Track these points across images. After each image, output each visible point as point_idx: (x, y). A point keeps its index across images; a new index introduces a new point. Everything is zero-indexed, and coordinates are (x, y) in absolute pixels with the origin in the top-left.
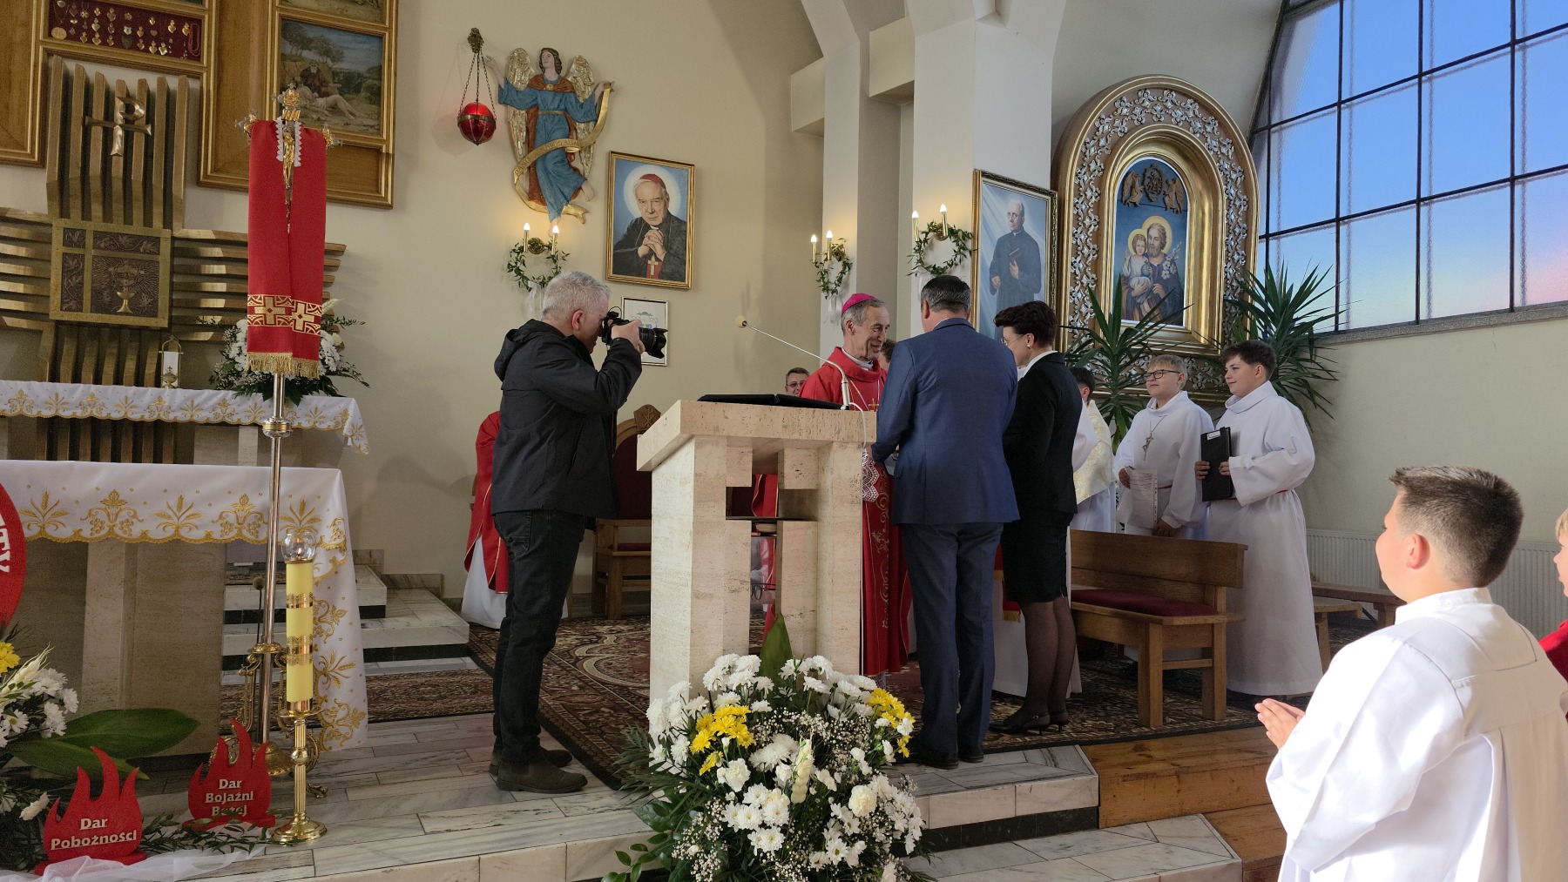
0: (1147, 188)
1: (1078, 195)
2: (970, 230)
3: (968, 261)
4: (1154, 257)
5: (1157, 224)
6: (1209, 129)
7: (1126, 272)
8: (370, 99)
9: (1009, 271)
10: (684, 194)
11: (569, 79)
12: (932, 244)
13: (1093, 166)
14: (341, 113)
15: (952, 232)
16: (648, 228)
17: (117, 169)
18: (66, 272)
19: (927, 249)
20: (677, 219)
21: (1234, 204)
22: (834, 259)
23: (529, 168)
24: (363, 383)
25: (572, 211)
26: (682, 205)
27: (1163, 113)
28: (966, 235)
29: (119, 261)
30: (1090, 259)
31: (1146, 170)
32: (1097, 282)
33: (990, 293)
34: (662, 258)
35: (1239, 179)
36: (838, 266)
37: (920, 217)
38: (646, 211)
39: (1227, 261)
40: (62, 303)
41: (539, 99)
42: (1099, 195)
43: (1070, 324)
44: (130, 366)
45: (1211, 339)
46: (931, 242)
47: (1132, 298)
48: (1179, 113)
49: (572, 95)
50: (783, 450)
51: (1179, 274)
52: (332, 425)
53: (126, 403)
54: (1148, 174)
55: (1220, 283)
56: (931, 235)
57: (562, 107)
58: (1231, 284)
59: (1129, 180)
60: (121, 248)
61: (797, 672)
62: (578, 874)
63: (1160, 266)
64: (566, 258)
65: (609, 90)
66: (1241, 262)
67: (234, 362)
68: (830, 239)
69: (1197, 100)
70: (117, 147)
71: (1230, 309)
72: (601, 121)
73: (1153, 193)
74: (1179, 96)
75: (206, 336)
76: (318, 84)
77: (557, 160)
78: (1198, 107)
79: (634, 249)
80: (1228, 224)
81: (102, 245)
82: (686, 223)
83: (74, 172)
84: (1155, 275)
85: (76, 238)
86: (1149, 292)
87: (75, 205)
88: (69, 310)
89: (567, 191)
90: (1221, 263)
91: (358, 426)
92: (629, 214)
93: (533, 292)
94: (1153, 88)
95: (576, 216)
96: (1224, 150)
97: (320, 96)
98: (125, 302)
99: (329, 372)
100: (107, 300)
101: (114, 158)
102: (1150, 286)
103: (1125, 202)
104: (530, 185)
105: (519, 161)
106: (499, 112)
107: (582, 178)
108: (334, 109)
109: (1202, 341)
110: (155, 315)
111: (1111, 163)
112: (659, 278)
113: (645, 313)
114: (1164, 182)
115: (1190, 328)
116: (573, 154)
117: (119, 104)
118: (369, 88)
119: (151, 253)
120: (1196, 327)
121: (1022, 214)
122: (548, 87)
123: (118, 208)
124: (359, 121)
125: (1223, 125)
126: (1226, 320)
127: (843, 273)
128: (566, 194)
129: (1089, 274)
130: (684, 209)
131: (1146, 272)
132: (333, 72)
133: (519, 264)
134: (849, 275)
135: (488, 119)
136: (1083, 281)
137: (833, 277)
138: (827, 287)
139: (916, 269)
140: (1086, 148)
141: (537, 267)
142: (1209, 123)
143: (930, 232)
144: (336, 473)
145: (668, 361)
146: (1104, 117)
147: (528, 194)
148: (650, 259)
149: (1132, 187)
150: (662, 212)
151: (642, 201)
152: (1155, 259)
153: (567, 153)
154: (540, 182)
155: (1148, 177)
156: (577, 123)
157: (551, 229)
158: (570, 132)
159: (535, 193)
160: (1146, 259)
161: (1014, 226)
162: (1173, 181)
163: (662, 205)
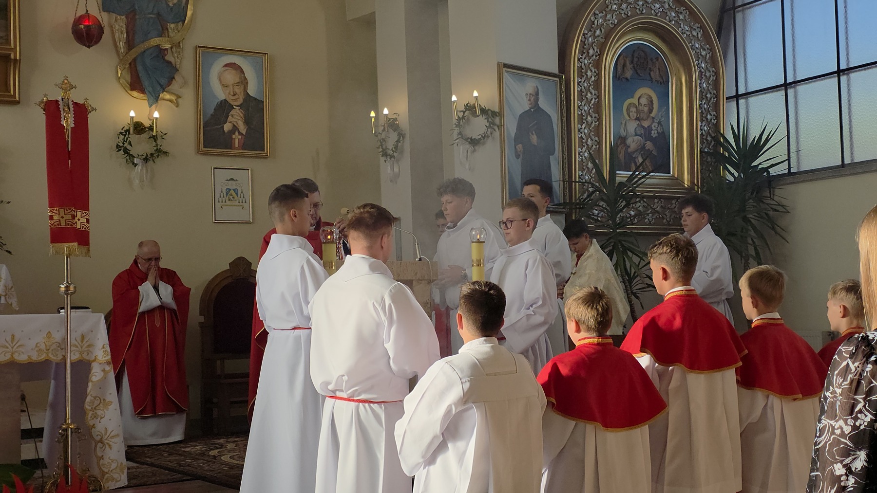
0: (636, 65)
1: (580, 75)
2: (497, 110)
3: (497, 133)
4: (644, 120)
5: (646, 94)
6: (681, 17)
7: (623, 133)
10: (259, 78)
12: (468, 122)
13: (591, 52)
15: (484, 111)
16: (231, 107)
19: (465, 124)
20: (256, 99)
21: (705, 75)
22: (391, 130)
23: (130, 64)
24: (7, 251)
25: (168, 96)
26: (258, 87)
27: (645, 6)
28: (494, 114)
30: (593, 126)
32: (599, 143)
33: (515, 158)
34: (244, 132)
35: (708, 55)
36: (393, 137)
37: (458, 99)
38: (229, 94)
39: (702, 121)
42: (597, 75)
43: (579, 178)
45: (692, 182)
46: (468, 118)
47: (629, 154)
48: (657, 6)
51: (665, 133)
54: (636, 55)
55: (697, 139)
56: (467, 113)
57: (155, 11)
58: (706, 139)
59: (621, 61)
63: (649, 129)
64: (164, 137)
66: (713, 121)
68: (386, 116)
71: (707, 159)
72: (188, 21)
77: (153, 56)
79: (220, 126)
80: (701, 91)
82: (263, 102)
84: (646, 133)
86: (643, 147)
89: (163, 81)
90: (697, 124)
91: (10, 288)
92: (215, 97)
93: (139, 167)
95: (171, 101)
96: (694, 33)
102: (642, 144)
103: (619, 77)
104: (131, 77)
105: (121, 58)
106: (104, 18)
107: (174, 69)
109: (686, 186)
111: (605, 49)
112: (244, 149)
113: (232, 179)
114: (650, 62)
115: (676, 176)
116: (166, 49)
120: (680, 174)
121: (537, 94)
125: (692, 13)
126: (704, 167)
127: (398, 141)
128: (162, 84)
129: (593, 137)
130: (260, 90)
131: (639, 133)
133: (126, 144)
134: (403, 142)
135: (97, 27)
136: (588, 143)
137: (390, 145)
138: (386, 153)
139: (458, 140)
140: (585, 38)
141: (141, 146)
142: (682, 13)
143: (466, 111)
144: (101, 316)
145: (252, 219)
146: (598, 13)
147: (130, 86)
148: (234, 134)
149: (624, 66)
150: (242, 94)
151: (225, 86)
152: (645, 122)
153: (161, 49)
154: (140, 75)
155: (637, 57)
156: (168, 24)
157: (151, 113)
158: (163, 32)
159: (136, 85)
160: (638, 122)
161: (531, 104)
162: (657, 60)
163: (242, 88)
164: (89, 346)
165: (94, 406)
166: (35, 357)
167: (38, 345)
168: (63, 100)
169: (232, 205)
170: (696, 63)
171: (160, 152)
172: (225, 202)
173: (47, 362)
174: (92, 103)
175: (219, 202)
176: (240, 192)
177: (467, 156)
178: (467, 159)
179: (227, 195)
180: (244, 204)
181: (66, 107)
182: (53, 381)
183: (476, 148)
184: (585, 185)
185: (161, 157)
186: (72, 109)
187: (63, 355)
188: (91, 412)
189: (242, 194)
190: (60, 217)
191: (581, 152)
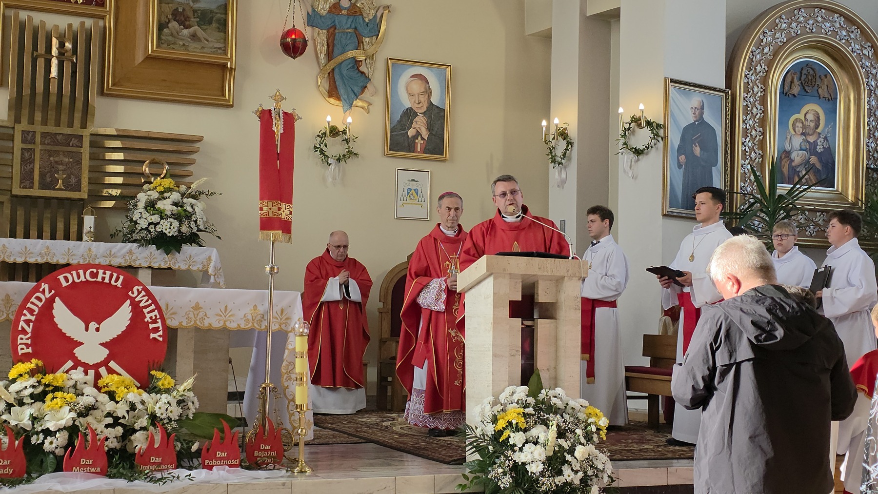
0: (803, 82)
1: (747, 91)
2: (662, 122)
3: (660, 144)
4: (810, 135)
5: (812, 110)
6: (852, 36)
7: (788, 148)
8: (219, 28)
9: (693, 151)
10: (443, 88)
11: (358, 5)
12: (633, 132)
13: (759, 68)
14: (199, 40)
15: (649, 123)
16: (416, 115)
17: (54, 88)
18: (23, 160)
19: (630, 135)
20: (438, 107)
22: (560, 138)
23: (329, 73)
24: (218, 237)
25: (360, 104)
26: (441, 96)
27: (815, 25)
28: (658, 126)
29: (57, 153)
30: (757, 139)
31: (802, 69)
32: (763, 157)
33: (678, 169)
34: (426, 138)
36: (563, 144)
37: (624, 112)
38: (415, 102)
39: (869, 137)
40: (21, 183)
41: (336, 21)
42: (764, 90)
43: (741, 189)
44: (60, 226)
45: (857, 198)
46: (633, 129)
47: (793, 167)
48: (828, 25)
49: (361, 17)
50: (538, 281)
51: (831, 147)
52: (201, 267)
53: (69, 252)
54: (804, 72)
55: (863, 154)
56: (633, 124)
57: (353, 26)
58: (873, 156)
59: (789, 78)
60: (56, 143)
61: (547, 396)
62: (441, 489)
63: (815, 143)
64: (355, 140)
65: (387, 11)
67: (136, 223)
68: (557, 125)
69: (841, 14)
70: (54, 72)
71: (873, 175)
72: (380, 37)
73: (808, 86)
74: (828, 12)
75: (110, 204)
76: (183, 19)
77: (349, 66)
78: (843, 19)
79: (405, 132)
80: (869, 108)
81: (46, 142)
82: (444, 110)
83: (26, 91)
84: (812, 149)
85: (29, 137)
86: (808, 162)
87: (25, 112)
88: (25, 187)
89: (356, 89)
90: (864, 139)
91: (219, 268)
92: (402, 104)
93: (332, 167)
94: (805, 7)
95: (363, 108)
96: (865, 52)
97: (186, 28)
98: (60, 181)
99: (199, 230)
100: (49, 180)
101: (51, 80)
102: (807, 158)
103: (786, 93)
104: (330, 86)
105: (322, 69)
106: (308, 32)
107: (368, 79)
108: (194, 36)
109: (851, 198)
110: (80, 191)
111: (772, 67)
112: (424, 153)
113: (413, 180)
114: (817, 77)
115: (840, 190)
116: (361, 61)
117: (55, 42)
118: (218, 21)
119: (79, 147)
120: (845, 189)
121: (702, 108)
122: (343, 12)
123: (52, 114)
124: (211, 45)
125: (863, 32)
126: (869, 184)
127: (567, 149)
128: (355, 91)
129: (757, 150)
130: (443, 99)
131: (803, 147)
132: (193, 11)
133: (322, 146)
134: (571, 150)
135: (302, 40)
136: (751, 156)
137: (559, 152)
138: (555, 159)
139: (623, 150)
140: (753, 55)
141: (335, 148)
142: (853, 32)
143: (632, 122)
144: (298, 294)
145: (430, 216)
146: (767, 31)
147: (328, 93)
148: (417, 139)
149: (792, 82)
150: (426, 102)
151: (411, 95)
152: (811, 137)
153: (356, 61)
154: (337, 83)
155: (805, 74)
156: (364, 38)
157: (345, 119)
158: (359, 45)
159: (333, 92)
160: (804, 137)
161: (696, 117)
162: (826, 77)
163: (427, 96)
164: (287, 319)
165: (289, 371)
166: (243, 326)
167: (246, 316)
168: (275, 110)
169: (411, 204)
170: (865, 81)
171: (351, 154)
172: (406, 200)
173: (252, 330)
174: (298, 112)
175: (401, 200)
176: (419, 192)
177: (631, 164)
178: (630, 167)
179: (408, 193)
180: (423, 203)
181: (277, 116)
182: (254, 349)
183: (640, 157)
184: (746, 197)
185: (352, 158)
186: (282, 117)
187: (265, 326)
188: (286, 375)
189: (421, 194)
190: (269, 208)
191: (744, 164)
